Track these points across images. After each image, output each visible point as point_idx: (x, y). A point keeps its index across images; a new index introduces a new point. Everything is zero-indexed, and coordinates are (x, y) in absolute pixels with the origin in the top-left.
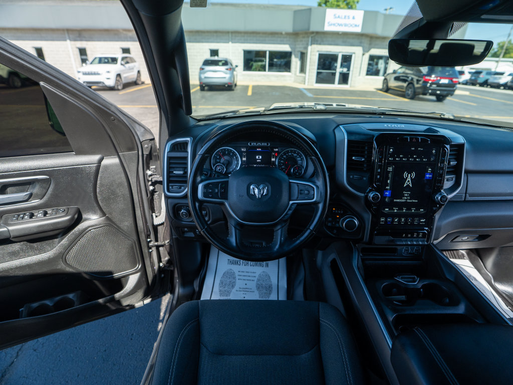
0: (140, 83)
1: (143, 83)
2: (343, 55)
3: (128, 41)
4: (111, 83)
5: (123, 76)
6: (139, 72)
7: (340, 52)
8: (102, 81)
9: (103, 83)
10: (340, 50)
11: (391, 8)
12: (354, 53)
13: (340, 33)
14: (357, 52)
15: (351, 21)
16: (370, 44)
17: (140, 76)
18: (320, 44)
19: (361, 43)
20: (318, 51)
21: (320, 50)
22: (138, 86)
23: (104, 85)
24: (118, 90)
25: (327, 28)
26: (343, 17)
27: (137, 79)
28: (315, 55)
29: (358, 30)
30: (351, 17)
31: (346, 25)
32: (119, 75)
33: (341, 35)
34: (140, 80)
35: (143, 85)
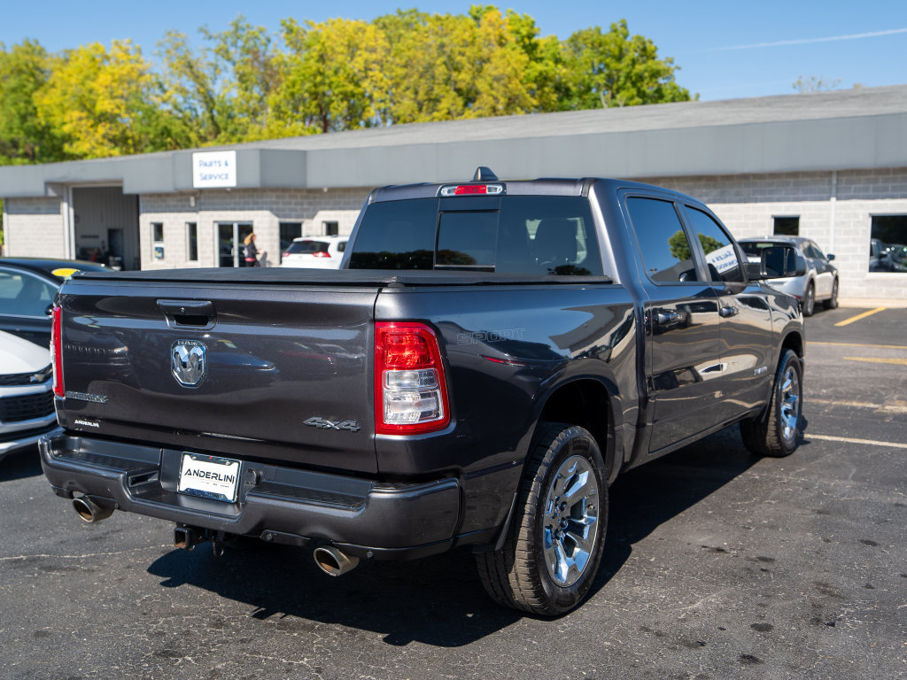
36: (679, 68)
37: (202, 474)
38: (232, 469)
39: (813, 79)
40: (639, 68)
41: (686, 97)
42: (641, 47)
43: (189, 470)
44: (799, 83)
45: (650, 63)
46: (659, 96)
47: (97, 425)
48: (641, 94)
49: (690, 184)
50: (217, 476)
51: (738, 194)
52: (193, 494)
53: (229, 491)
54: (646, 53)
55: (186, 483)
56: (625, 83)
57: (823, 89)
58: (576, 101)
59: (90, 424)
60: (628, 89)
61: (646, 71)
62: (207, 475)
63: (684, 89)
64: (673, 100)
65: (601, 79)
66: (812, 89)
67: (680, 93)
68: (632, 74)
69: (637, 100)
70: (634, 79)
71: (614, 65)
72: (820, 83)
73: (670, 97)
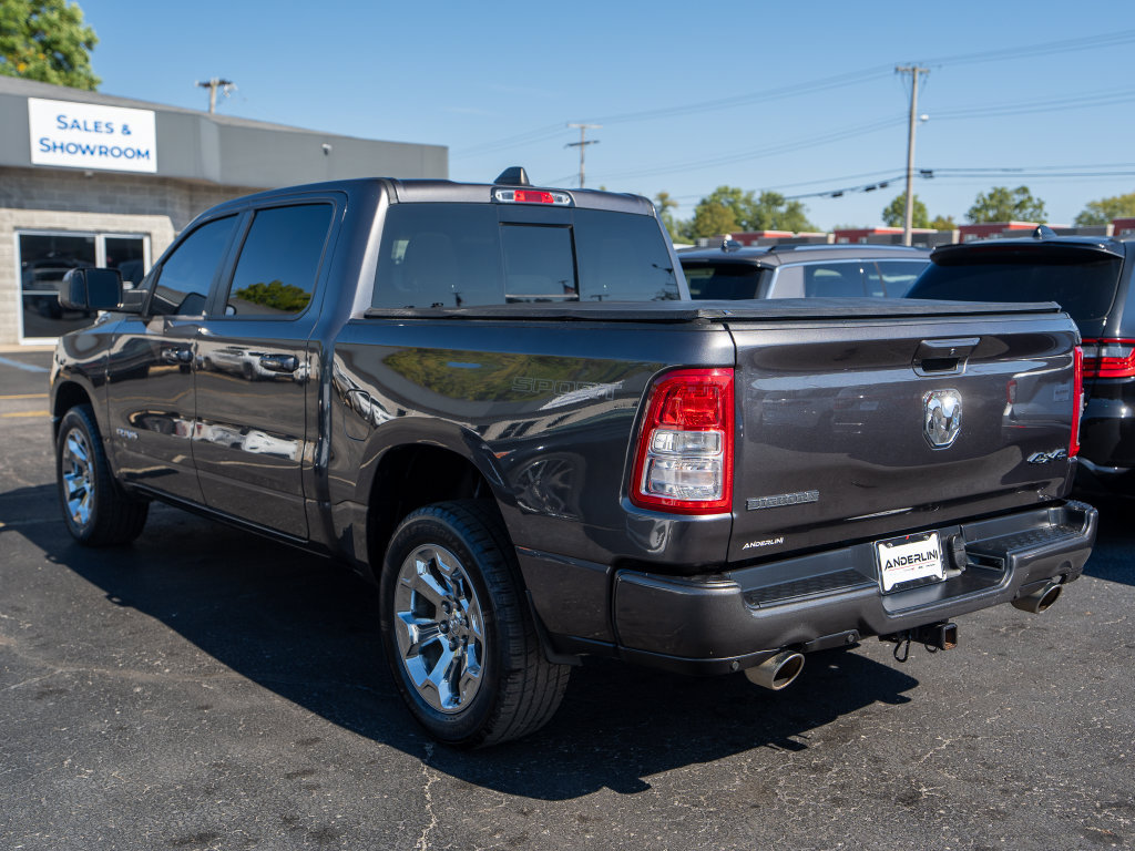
2: (108, 241)
7: (99, 232)
10: (99, 225)
11: (223, 83)
12: (149, 234)
13: (89, 174)
14: (155, 232)
15: (116, 140)
16: (192, 208)
18: (20, 207)
19: (163, 203)
20: (16, 228)
21: (24, 224)
25: (39, 157)
26: (91, 126)
28: (11, 242)
29: (149, 166)
30: (118, 128)
31: (104, 151)
33: (89, 178)
37: (904, 561)
38: (932, 543)
43: (888, 562)
47: (781, 540)
50: (919, 557)
52: (903, 589)
53: (935, 569)
55: (890, 578)
59: (769, 542)
62: (909, 560)
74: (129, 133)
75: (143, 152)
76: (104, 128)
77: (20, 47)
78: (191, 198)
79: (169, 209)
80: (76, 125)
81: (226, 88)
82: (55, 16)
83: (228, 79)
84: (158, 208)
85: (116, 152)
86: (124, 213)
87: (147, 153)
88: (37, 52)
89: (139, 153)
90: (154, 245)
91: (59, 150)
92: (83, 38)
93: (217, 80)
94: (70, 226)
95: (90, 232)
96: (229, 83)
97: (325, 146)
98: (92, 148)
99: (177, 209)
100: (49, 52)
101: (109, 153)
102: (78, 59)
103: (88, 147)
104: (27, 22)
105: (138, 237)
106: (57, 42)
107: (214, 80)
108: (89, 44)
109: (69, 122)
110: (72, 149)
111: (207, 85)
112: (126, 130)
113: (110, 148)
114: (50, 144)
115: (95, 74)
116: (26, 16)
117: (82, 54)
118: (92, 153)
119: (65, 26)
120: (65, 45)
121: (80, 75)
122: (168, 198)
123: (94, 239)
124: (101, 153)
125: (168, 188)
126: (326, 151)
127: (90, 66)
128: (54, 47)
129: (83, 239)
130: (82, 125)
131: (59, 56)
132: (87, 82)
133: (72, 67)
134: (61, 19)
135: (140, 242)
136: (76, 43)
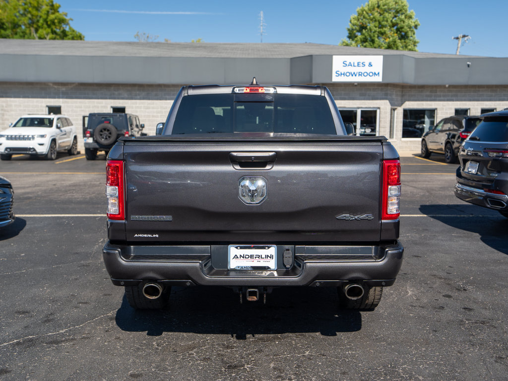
0: (76, 153)
1: (79, 153)
2: (362, 112)
3: (59, 98)
4: (43, 150)
5: (58, 142)
6: (75, 137)
7: (359, 108)
8: (31, 147)
9: (34, 150)
10: (358, 105)
11: (464, 36)
12: (379, 108)
13: (356, 84)
14: (382, 107)
15: (367, 69)
16: (403, 96)
17: (77, 143)
19: (386, 94)
22: (72, 156)
23: (34, 152)
24: (52, 159)
25: (335, 79)
26: (356, 64)
27: (72, 147)
29: (379, 79)
30: (367, 64)
31: (360, 74)
32: (54, 141)
33: (356, 85)
34: (76, 149)
35: (79, 155)
36: (72, 20)
37: (247, 257)
38: (272, 250)
39: (144, 34)
40: (52, 17)
41: (80, 38)
42: (51, 3)
43: (235, 256)
44: (138, 35)
45: (57, 14)
46: (64, 35)
47: (157, 236)
48: (53, 32)
49: (129, 88)
50: (259, 256)
51: (156, 95)
53: (272, 264)
54: (53, 8)
55: (233, 264)
56: (43, 25)
57: (150, 40)
58: (9, 32)
60: (45, 29)
61: (56, 18)
62: (251, 257)
63: (79, 32)
64: (73, 38)
65: (25, 20)
66: (144, 39)
67: (77, 35)
68: (48, 20)
69: (51, 36)
70: (49, 23)
71: (34, 12)
72: (148, 37)
73: (70, 36)
74: (371, 66)
75: (377, 73)
76: (361, 65)
77: (388, 32)
78: (402, 91)
79: (389, 97)
80: (350, 65)
81: (466, 38)
82: (403, 17)
83: (466, 35)
84: (384, 97)
85: (365, 74)
86: (369, 99)
87: (378, 73)
88: (394, 33)
89: (375, 73)
90: (381, 113)
91: (343, 75)
92: (413, 25)
93: (461, 35)
94: (347, 106)
95: (355, 108)
96: (467, 36)
97: (468, 63)
98: (356, 73)
99: (394, 97)
100: (399, 32)
101: (362, 75)
102: (410, 34)
103: (354, 73)
104: (391, 21)
105: (375, 109)
106: (402, 28)
107: (460, 35)
108: (416, 27)
109: (348, 63)
110: (348, 74)
111: (457, 38)
112: (370, 65)
113: (363, 73)
114: (340, 73)
115: (417, 39)
116: (391, 19)
117: (412, 31)
118: (356, 75)
119: (406, 21)
120: (406, 29)
121: (410, 40)
122: (389, 92)
123: (356, 111)
124: (359, 75)
125: (389, 88)
126: (468, 66)
127: (415, 36)
128: (401, 30)
129: (353, 111)
130: (352, 65)
131: (403, 33)
132: (413, 43)
133: (408, 37)
134: (406, 17)
135: (375, 112)
136: (410, 28)
